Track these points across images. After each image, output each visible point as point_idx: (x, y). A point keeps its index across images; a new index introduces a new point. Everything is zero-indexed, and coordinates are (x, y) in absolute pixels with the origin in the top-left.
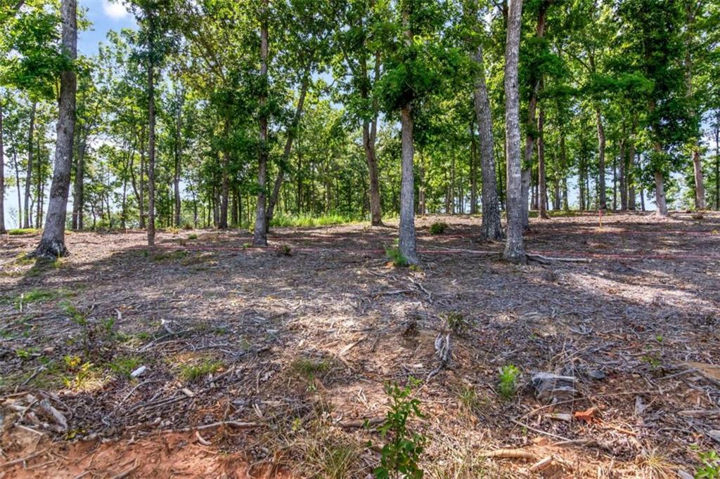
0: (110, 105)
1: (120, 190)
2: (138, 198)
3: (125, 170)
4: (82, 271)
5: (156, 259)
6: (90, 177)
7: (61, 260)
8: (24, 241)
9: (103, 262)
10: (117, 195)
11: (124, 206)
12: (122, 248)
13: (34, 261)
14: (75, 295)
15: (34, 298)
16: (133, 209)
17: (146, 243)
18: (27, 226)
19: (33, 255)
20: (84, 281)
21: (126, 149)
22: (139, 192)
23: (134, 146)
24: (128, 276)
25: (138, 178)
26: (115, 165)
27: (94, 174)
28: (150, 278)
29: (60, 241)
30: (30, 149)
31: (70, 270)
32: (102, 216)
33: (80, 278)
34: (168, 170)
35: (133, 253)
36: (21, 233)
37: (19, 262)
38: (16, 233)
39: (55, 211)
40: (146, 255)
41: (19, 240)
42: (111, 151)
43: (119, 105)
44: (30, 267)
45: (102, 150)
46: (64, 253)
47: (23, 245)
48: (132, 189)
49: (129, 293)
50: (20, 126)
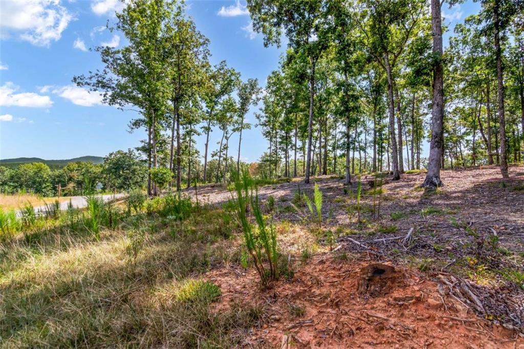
0: (460, 77)
1: (470, 138)
2: (486, 141)
3: (474, 121)
4: (455, 197)
5: (515, 189)
6: (447, 132)
7: (439, 189)
8: (414, 177)
9: (468, 191)
10: (467, 141)
11: (474, 149)
12: (480, 180)
13: (423, 189)
14: (455, 214)
15: (430, 213)
16: (481, 150)
17: (501, 176)
18: (413, 168)
19: (422, 186)
20: (458, 204)
21: (474, 105)
22: (486, 136)
23: (481, 102)
24: (493, 202)
25: (485, 125)
26: (465, 119)
27: (450, 129)
28: (514, 205)
29: (437, 177)
30: (413, 123)
31: (446, 196)
32: (457, 158)
33: (455, 202)
34: (512, 113)
35: (491, 185)
36: (412, 173)
37: (416, 189)
38: (409, 173)
39: (433, 157)
40: (504, 186)
41: (411, 177)
42: (462, 111)
43: (467, 75)
44: (422, 193)
45: (455, 112)
46: (440, 184)
47: (415, 180)
48: (480, 135)
49: (497, 217)
50: (407, 110)
